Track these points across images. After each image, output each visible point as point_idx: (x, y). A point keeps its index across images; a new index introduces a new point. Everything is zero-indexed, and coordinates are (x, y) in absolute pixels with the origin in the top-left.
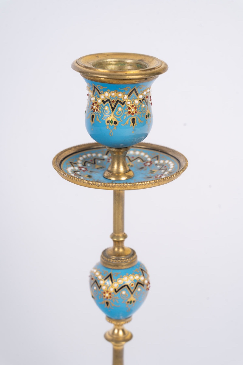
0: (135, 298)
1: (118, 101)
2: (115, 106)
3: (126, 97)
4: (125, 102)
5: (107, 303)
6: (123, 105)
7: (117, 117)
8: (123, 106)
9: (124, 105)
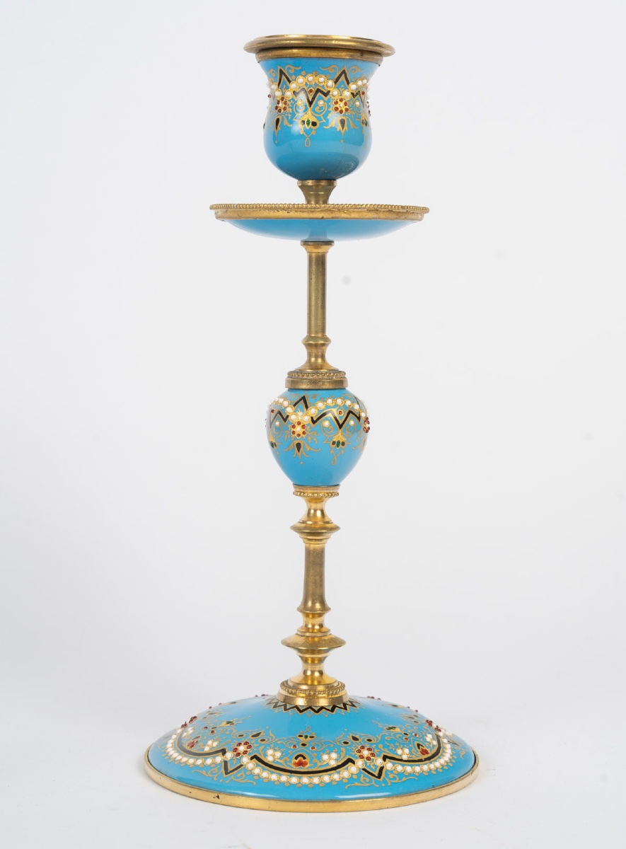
0: (345, 437)
1: (318, 91)
2: (314, 98)
3: (330, 83)
4: (329, 92)
5: (299, 446)
6: (326, 96)
7: (317, 115)
8: (326, 99)
9: (328, 97)
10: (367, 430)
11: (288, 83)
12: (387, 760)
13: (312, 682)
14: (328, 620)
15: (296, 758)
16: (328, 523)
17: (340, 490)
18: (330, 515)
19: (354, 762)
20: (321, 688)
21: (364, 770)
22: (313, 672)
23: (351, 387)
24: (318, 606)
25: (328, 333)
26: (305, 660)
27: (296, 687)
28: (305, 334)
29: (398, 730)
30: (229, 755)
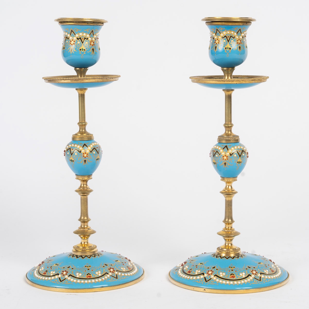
0: (241, 160)
1: (231, 37)
2: (229, 39)
3: (235, 34)
4: (235, 37)
5: (225, 164)
7: (231, 45)
8: (234, 39)
9: (235, 39)
10: (248, 157)
11: (219, 33)
12: (262, 274)
13: (228, 248)
14: (234, 226)
15: (231, 275)
16: (233, 190)
17: (238, 179)
18: (234, 188)
19: (251, 276)
20: (231, 250)
21: (255, 278)
22: (228, 244)
23: (241, 142)
24: (230, 220)
25: (233, 122)
26: (226, 240)
27: (222, 249)
28: (224, 122)
29: (262, 264)
30: (206, 275)
